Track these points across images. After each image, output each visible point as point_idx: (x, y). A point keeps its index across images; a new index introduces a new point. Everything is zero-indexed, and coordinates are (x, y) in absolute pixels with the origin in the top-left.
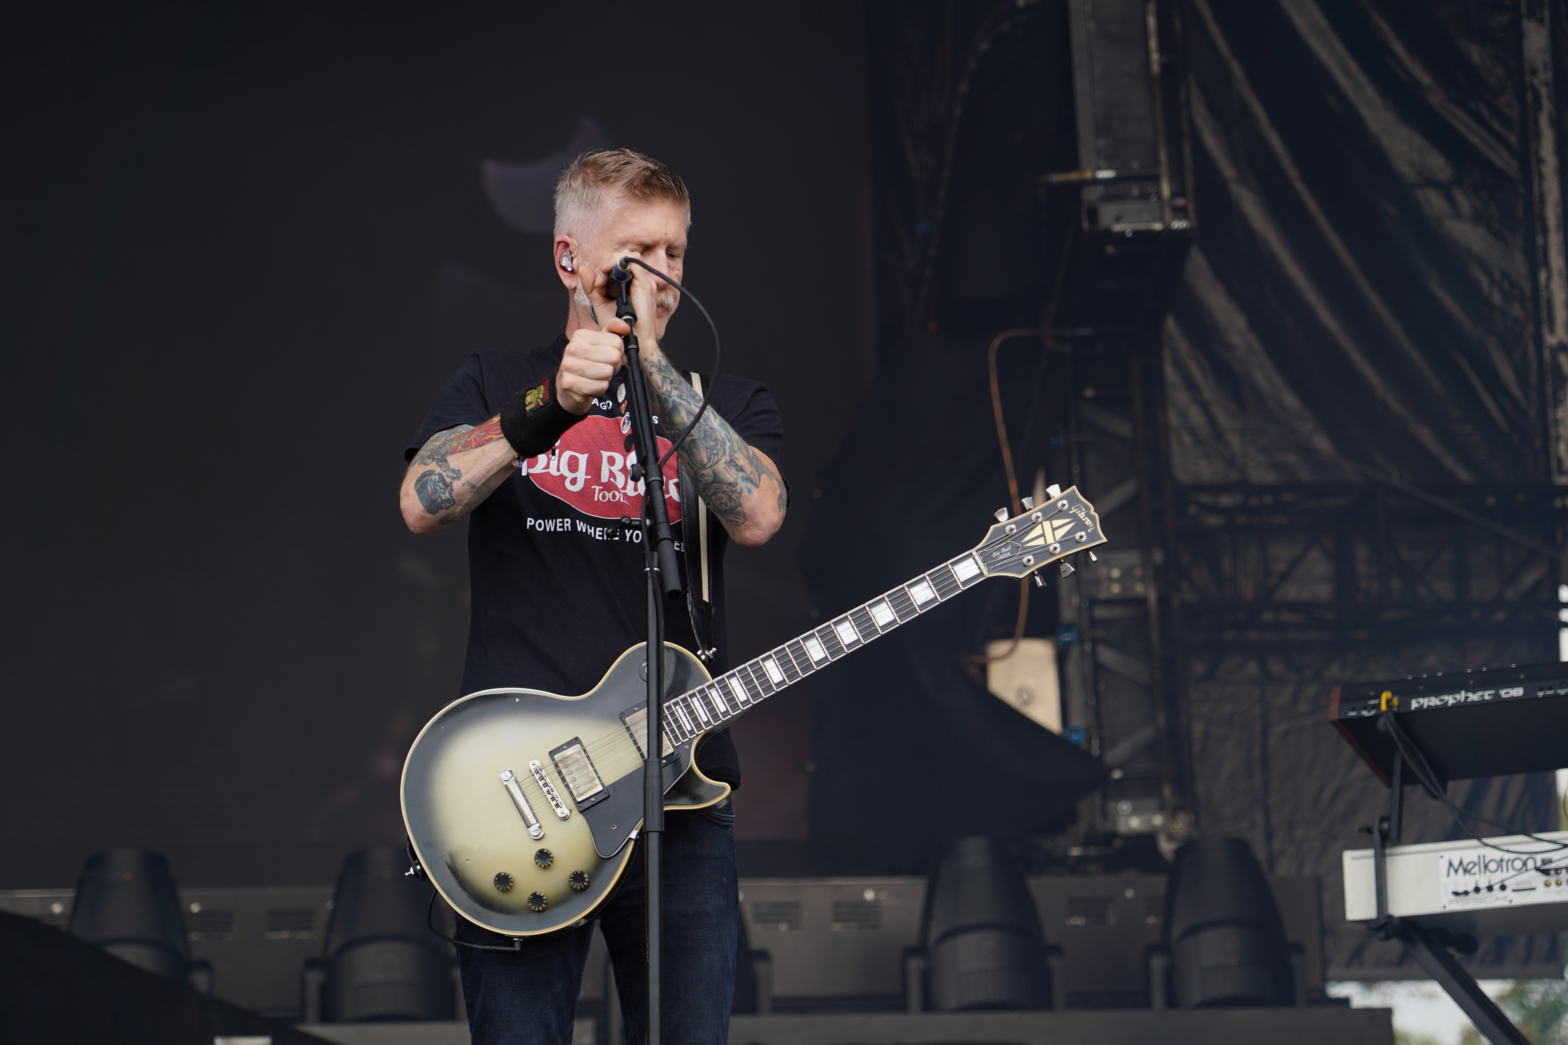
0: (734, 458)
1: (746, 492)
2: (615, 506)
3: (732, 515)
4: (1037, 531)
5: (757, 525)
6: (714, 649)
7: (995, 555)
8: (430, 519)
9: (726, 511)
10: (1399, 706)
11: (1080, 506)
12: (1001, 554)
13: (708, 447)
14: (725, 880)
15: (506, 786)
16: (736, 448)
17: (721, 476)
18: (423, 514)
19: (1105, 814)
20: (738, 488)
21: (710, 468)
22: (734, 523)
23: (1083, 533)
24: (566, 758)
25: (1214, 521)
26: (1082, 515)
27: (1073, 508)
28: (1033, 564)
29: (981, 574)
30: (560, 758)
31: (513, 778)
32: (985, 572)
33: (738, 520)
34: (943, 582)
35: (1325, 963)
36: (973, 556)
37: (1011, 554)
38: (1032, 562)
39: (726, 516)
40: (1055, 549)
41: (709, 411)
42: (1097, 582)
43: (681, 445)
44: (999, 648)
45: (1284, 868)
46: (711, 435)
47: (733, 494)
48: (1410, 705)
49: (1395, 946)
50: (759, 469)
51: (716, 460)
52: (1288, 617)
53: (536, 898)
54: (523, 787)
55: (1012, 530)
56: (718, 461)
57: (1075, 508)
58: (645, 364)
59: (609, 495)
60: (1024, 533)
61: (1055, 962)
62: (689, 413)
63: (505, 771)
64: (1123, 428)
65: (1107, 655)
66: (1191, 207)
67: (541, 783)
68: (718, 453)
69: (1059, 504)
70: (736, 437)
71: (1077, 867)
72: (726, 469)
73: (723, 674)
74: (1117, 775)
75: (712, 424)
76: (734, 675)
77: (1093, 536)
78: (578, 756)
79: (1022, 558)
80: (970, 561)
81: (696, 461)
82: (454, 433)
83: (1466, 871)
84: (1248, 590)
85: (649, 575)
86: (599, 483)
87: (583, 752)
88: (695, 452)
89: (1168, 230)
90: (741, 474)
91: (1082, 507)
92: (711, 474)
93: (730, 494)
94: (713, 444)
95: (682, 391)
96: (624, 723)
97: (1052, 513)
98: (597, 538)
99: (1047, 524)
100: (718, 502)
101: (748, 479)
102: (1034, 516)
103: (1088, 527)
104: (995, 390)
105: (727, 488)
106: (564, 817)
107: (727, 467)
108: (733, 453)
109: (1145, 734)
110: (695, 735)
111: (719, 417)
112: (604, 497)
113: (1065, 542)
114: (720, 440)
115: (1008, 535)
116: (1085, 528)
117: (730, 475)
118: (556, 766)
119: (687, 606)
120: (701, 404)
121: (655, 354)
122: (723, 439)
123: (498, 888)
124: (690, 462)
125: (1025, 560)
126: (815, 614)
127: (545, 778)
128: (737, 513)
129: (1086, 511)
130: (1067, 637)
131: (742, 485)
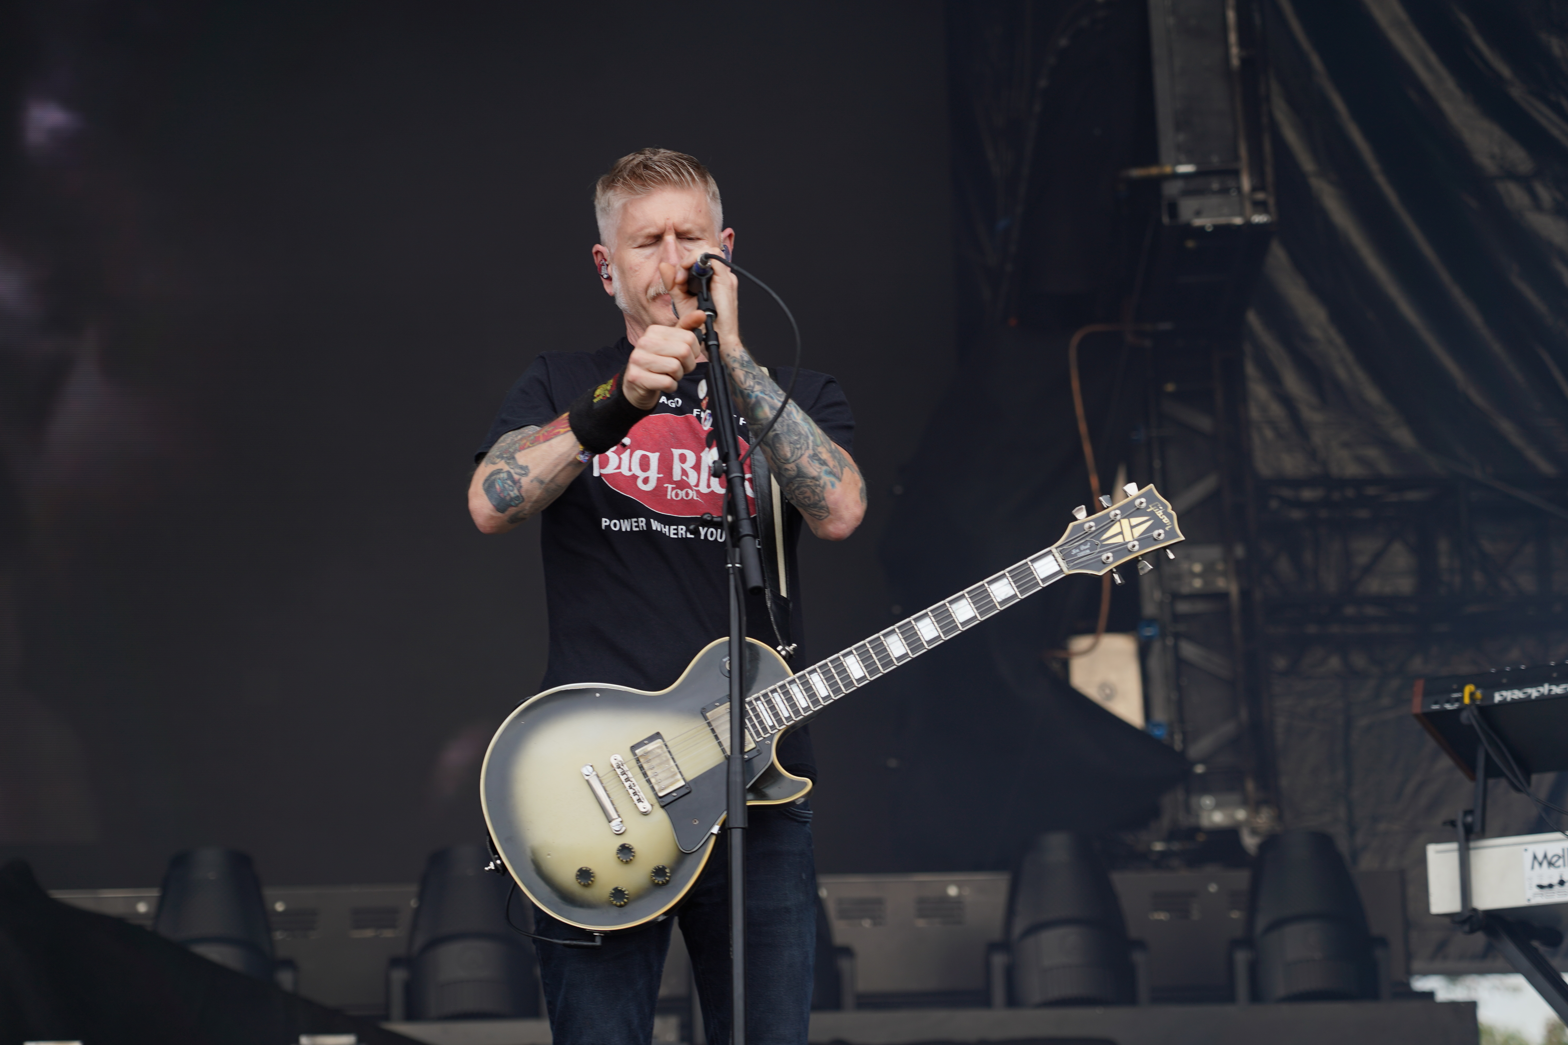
0: (817, 452)
1: (829, 486)
2: (689, 504)
3: (815, 509)
4: (1115, 529)
5: (840, 518)
6: (794, 645)
7: (1074, 552)
8: (499, 518)
9: (809, 506)
10: (1482, 700)
11: (1157, 504)
12: (1081, 551)
13: (792, 442)
14: (804, 876)
15: (587, 781)
16: (819, 442)
17: (805, 470)
18: (493, 514)
19: (1188, 809)
20: (822, 482)
21: (794, 463)
22: (817, 517)
23: (1161, 531)
24: (647, 753)
25: (1296, 514)
26: (1159, 513)
27: (1150, 506)
28: (1112, 561)
29: (1061, 571)
30: (642, 753)
31: (594, 773)
32: (1065, 569)
33: (821, 514)
34: (1023, 579)
35: (1409, 957)
36: (1052, 553)
37: (1091, 551)
38: (1111, 559)
39: (810, 511)
40: (1134, 546)
41: (792, 405)
42: (1178, 577)
43: (764, 440)
44: (1081, 643)
45: (1367, 863)
46: (794, 429)
47: (816, 488)
48: (1493, 697)
49: (1480, 939)
50: (842, 465)
51: (799, 455)
52: (1371, 611)
53: (618, 893)
54: (604, 782)
55: (1091, 527)
56: (802, 455)
57: (1153, 507)
58: (728, 360)
59: (682, 494)
60: (1102, 531)
61: (1138, 957)
62: (772, 407)
63: (586, 765)
64: (1204, 423)
65: (1189, 650)
66: (1271, 201)
67: (623, 778)
68: (801, 448)
69: (1137, 502)
70: (818, 431)
71: (1160, 861)
72: (809, 463)
73: (803, 669)
74: (1199, 769)
75: (795, 418)
76: (814, 671)
77: (1170, 534)
78: (659, 751)
79: (1101, 556)
80: (1050, 558)
81: (779, 456)
82: (521, 433)
83: (1551, 864)
84: (1331, 582)
85: (731, 571)
86: (671, 481)
87: (664, 747)
88: (778, 447)
89: (1249, 225)
90: (825, 468)
91: (1159, 505)
92: (795, 468)
93: (813, 488)
94: (796, 438)
95: (764, 386)
96: (706, 718)
97: (1130, 511)
98: (672, 536)
99: (1125, 522)
100: (801, 496)
101: (831, 473)
102: (1112, 514)
103: (1165, 525)
104: (1075, 385)
105: (811, 482)
106: (645, 812)
107: (810, 461)
108: (815, 447)
109: (1227, 729)
110: (776, 731)
111: (801, 412)
112: (677, 495)
113: (1144, 540)
114: (803, 435)
115: (1087, 532)
116: (1162, 525)
117: (813, 469)
118: (638, 760)
119: (765, 603)
120: (782, 399)
121: (737, 349)
122: (806, 432)
123: (580, 883)
124: (774, 457)
125: (1104, 557)
126: (897, 609)
127: (627, 773)
128: (820, 508)
129: (1164, 510)
130: (1149, 632)
131: (826, 479)
